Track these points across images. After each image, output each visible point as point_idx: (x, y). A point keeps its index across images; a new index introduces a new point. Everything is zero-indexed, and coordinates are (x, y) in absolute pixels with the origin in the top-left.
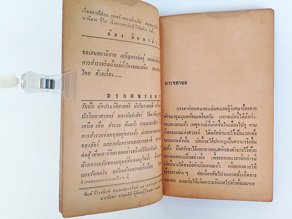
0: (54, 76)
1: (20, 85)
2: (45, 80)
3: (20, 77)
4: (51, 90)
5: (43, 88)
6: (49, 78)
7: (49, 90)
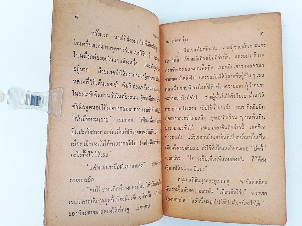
0: (41, 92)
1: (5, 101)
2: (31, 96)
3: (6, 93)
4: (37, 106)
5: (27, 105)
6: (35, 94)
7: (34, 106)
